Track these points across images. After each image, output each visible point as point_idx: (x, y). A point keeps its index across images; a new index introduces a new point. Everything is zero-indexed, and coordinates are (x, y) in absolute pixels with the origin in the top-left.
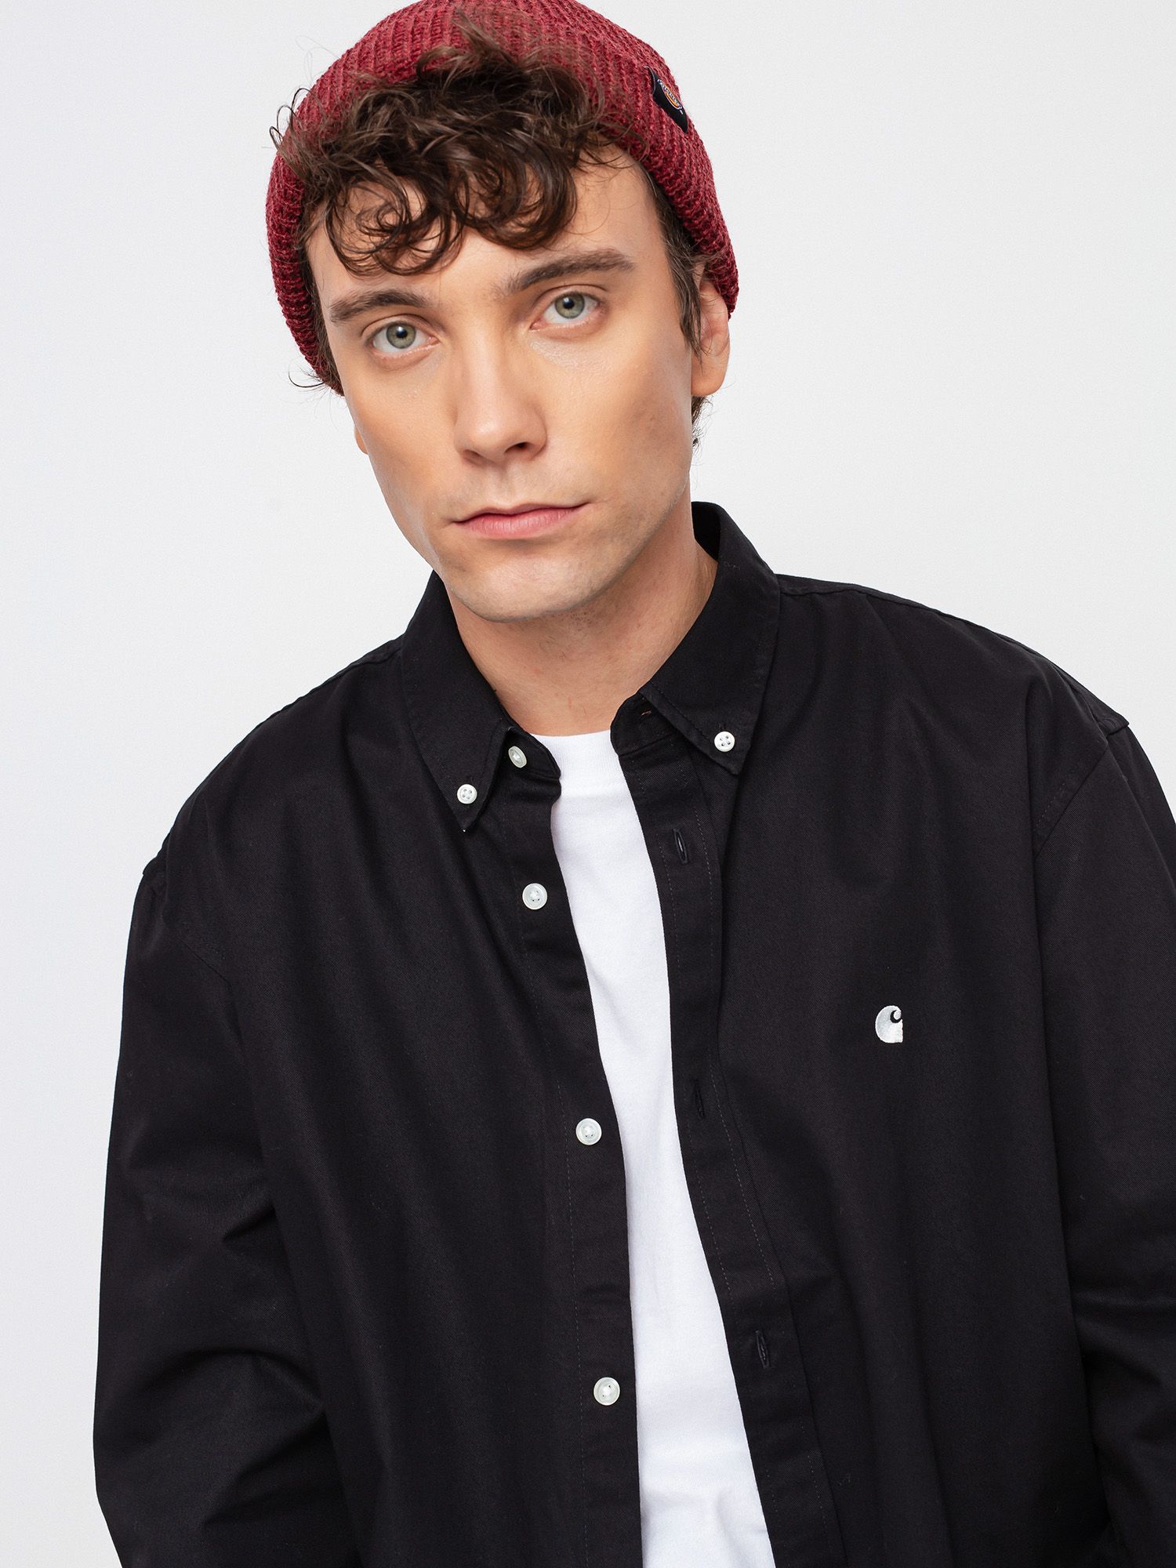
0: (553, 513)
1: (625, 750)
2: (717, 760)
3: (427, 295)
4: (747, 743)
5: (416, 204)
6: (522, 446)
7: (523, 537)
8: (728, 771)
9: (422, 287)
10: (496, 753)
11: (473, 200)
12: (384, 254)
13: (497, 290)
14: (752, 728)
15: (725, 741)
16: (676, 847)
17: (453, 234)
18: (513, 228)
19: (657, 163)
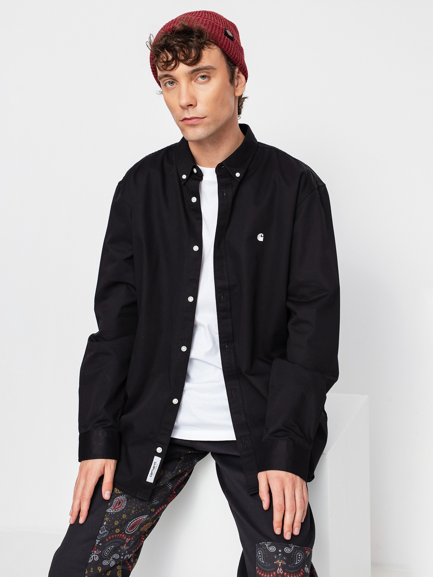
0: (198, 119)
1: (218, 174)
2: (236, 178)
3: (173, 75)
4: (242, 176)
5: (170, 57)
6: (191, 105)
7: (192, 124)
8: (238, 181)
9: (172, 73)
10: (191, 169)
11: (180, 56)
12: (164, 67)
13: (186, 74)
14: (244, 173)
15: (238, 175)
16: (224, 194)
17: (177, 63)
18: (189, 61)
19: (223, 48)
